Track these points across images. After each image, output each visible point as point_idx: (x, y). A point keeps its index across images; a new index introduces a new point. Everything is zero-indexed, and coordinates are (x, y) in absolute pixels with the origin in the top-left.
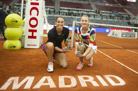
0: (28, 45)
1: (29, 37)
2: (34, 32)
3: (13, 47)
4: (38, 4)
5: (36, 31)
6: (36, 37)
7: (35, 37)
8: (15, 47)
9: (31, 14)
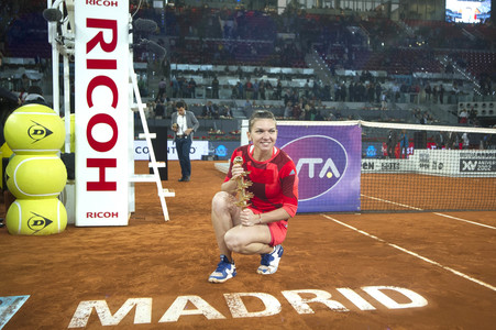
0: (89, 215)
1: (91, 186)
2: (107, 169)
3: (42, 222)
4: (112, 65)
5: (112, 163)
6: (115, 183)
7: (112, 186)
8: (48, 222)
9: (90, 104)
